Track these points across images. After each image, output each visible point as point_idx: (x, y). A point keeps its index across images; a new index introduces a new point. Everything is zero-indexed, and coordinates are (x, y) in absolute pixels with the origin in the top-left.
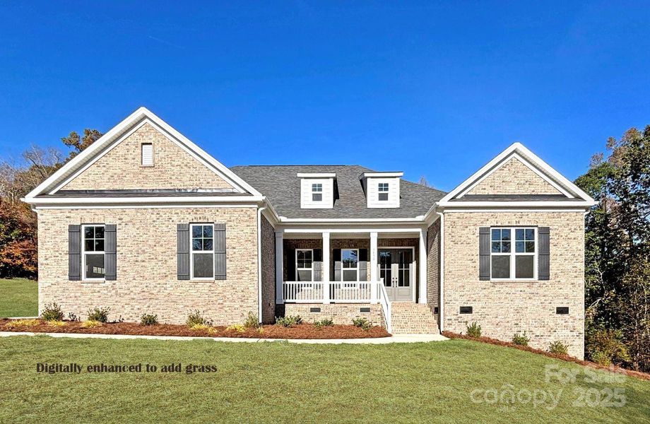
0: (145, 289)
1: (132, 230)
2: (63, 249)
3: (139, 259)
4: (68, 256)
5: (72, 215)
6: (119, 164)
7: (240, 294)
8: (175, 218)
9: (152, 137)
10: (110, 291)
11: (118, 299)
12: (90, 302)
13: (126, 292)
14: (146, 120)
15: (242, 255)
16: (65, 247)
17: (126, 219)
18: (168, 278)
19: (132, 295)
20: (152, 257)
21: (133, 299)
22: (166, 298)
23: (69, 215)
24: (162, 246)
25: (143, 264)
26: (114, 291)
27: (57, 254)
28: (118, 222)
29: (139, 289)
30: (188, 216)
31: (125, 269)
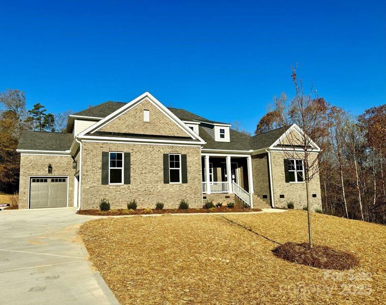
0: (147, 189)
1: (139, 156)
2: (98, 166)
3: (143, 172)
4: (101, 170)
5: (104, 146)
6: (132, 119)
7: (194, 191)
8: (162, 150)
9: (149, 107)
10: (127, 191)
11: (131, 195)
12: (114, 198)
13: (136, 191)
14: (147, 98)
15: (194, 171)
16: (100, 164)
17: (135, 150)
18: (159, 183)
19: (139, 193)
20: (150, 171)
21: (140, 195)
22: (158, 194)
23: (102, 146)
24: (155, 165)
25: (145, 175)
26: (129, 191)
27: (94, 169)
28: (131, 151)
29: (143, 189)
30: (168, 150)
31: (135, 178)
